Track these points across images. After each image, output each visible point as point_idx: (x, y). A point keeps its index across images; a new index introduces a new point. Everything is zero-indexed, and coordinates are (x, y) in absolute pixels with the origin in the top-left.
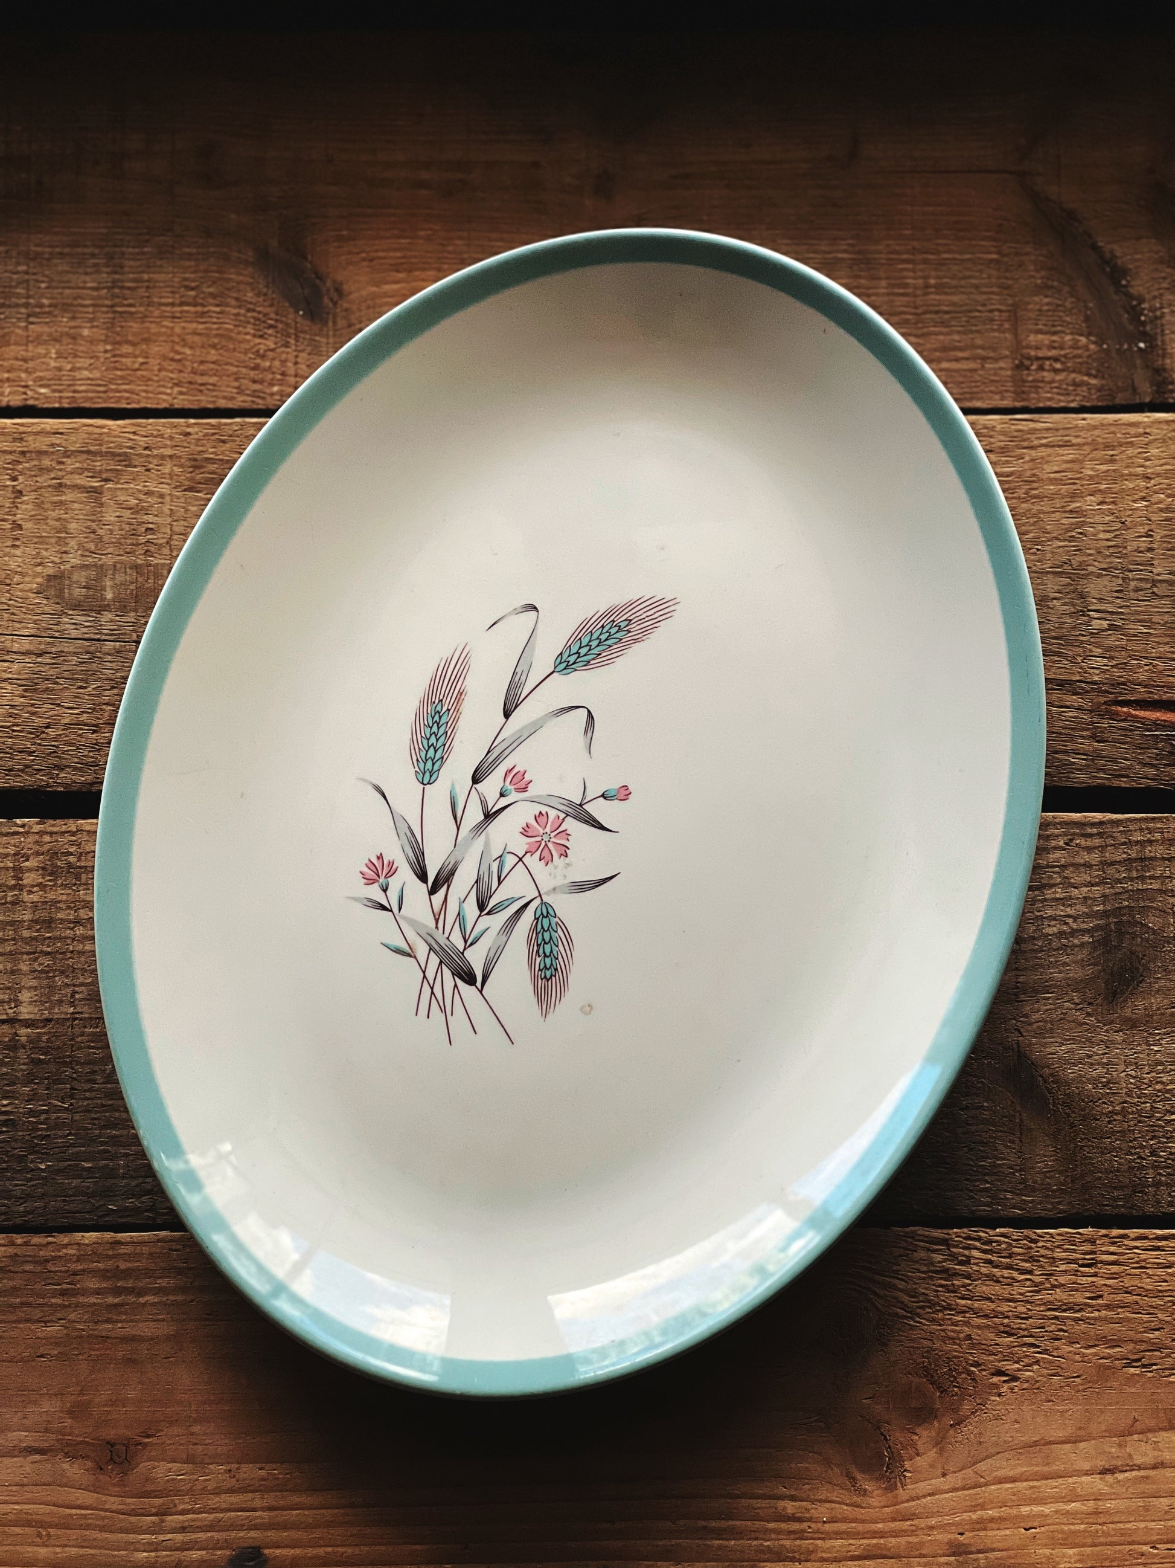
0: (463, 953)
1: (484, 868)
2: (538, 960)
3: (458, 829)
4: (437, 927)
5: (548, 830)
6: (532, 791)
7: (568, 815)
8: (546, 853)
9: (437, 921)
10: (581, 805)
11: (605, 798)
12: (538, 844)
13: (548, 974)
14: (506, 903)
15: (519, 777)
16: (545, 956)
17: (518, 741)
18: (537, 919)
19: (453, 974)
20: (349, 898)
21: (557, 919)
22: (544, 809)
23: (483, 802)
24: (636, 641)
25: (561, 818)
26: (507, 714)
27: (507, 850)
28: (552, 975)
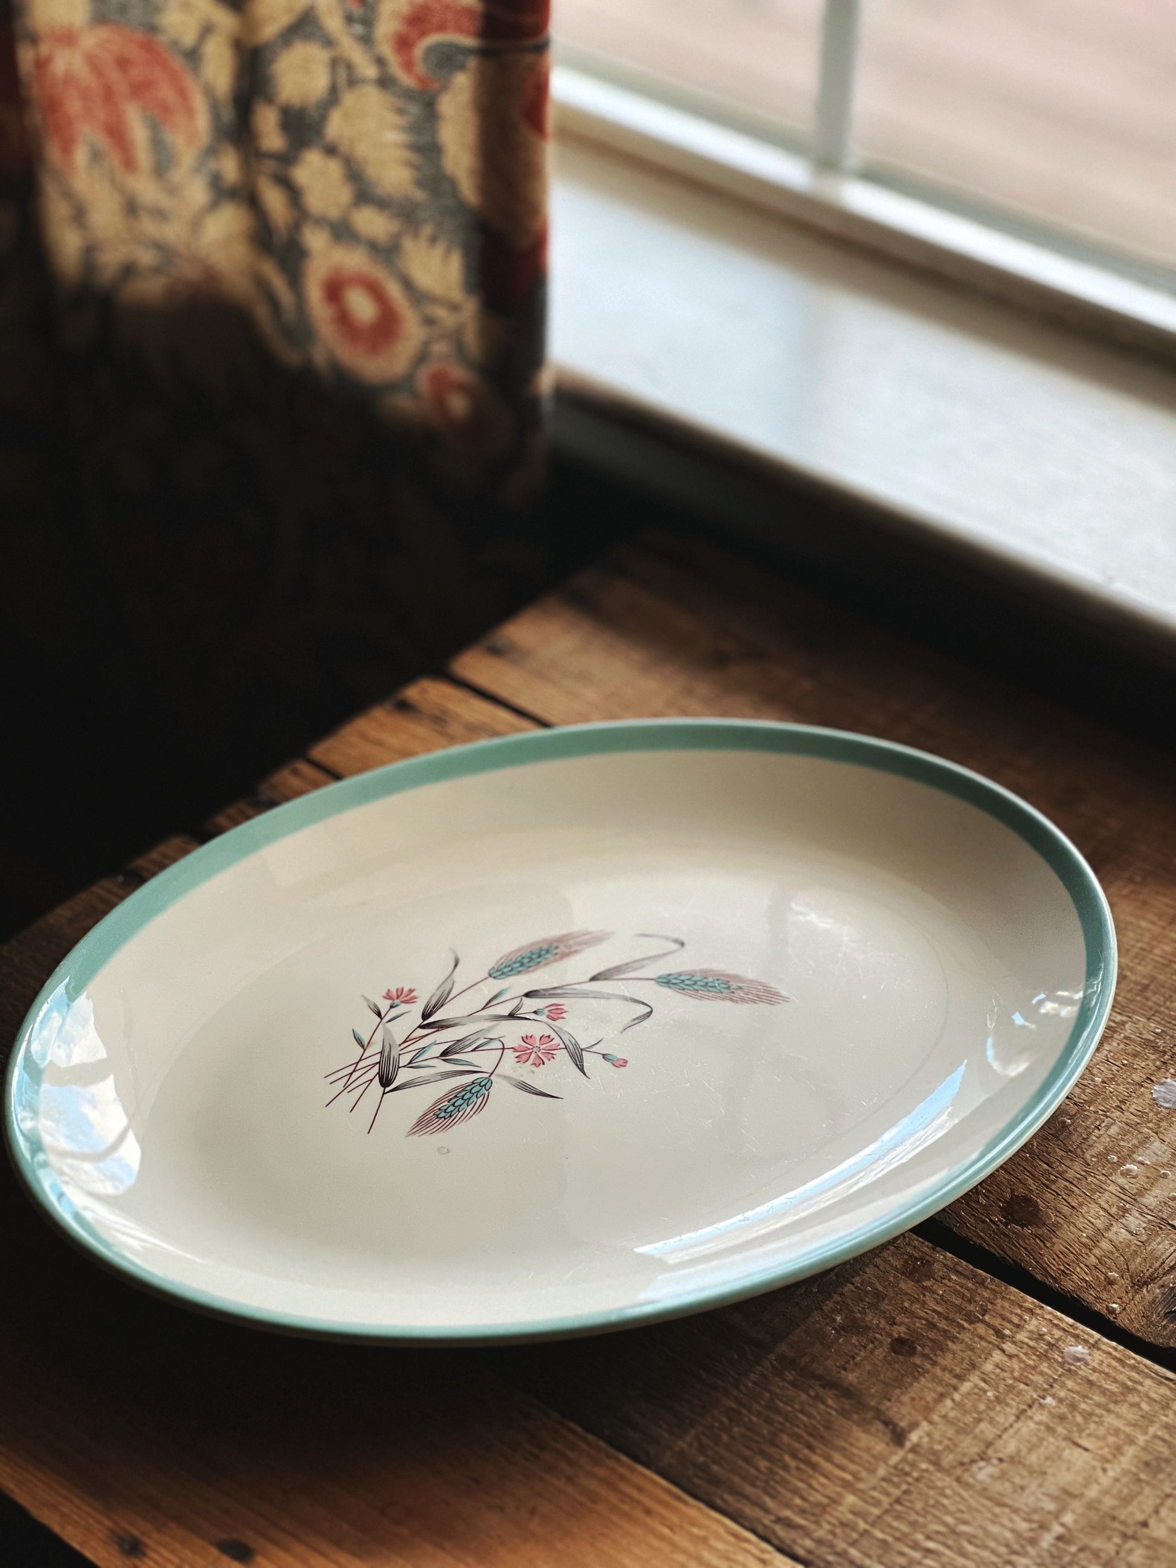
0: (399, 1068)
1: (472, 1038)
2: (446, 1103)
3: (483, 1009)
4: (400, 1045)
5: (542, 1047)
6: (558, 1023)
7: (566, 1048)
8: (524, 1058)
9: (405, 1041)
10: (582, 1050)
11: (604, 1058)
12: (526, 1049)
13: (443, 1114)
14: (466, 1063)
15: (560, 1011)
16: (453, 1105)
17: (584, 995)
18: (473, 1083)
19: (378, 1073)
20: (364, 996)
21: (487, 1093)
22: (553, 1035)
23: (518, 1008)
24: (732, 1000)
25: (559, 1047)
26: (593, 979)
27: (501, 1039)
28: (444, 1117)
